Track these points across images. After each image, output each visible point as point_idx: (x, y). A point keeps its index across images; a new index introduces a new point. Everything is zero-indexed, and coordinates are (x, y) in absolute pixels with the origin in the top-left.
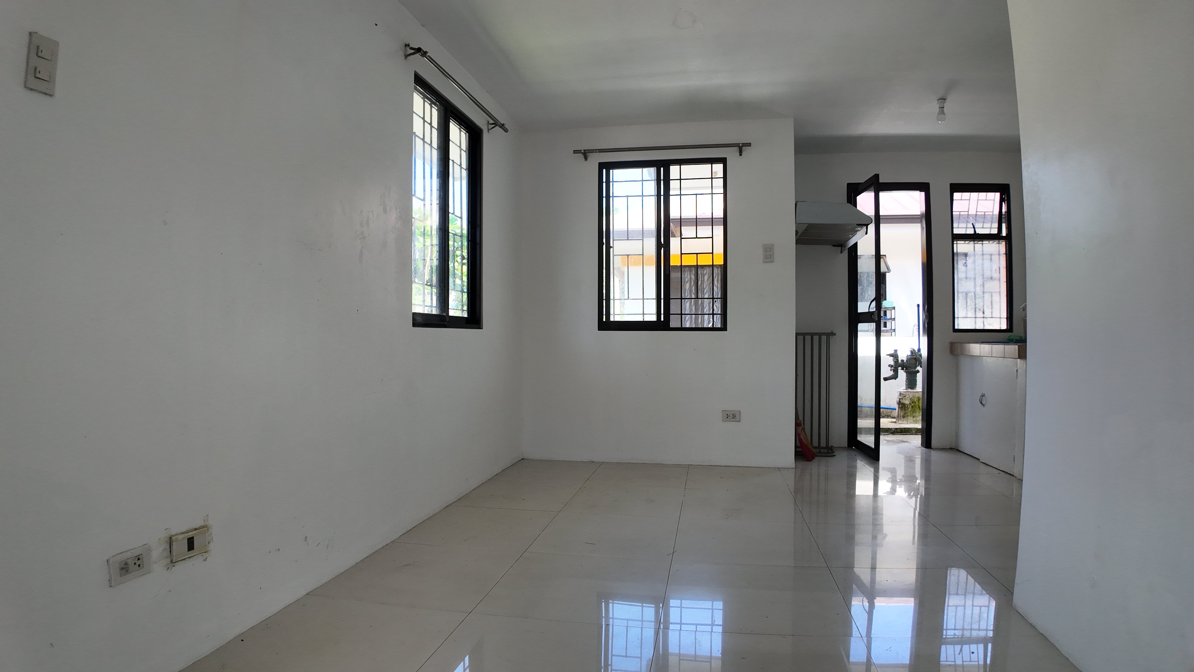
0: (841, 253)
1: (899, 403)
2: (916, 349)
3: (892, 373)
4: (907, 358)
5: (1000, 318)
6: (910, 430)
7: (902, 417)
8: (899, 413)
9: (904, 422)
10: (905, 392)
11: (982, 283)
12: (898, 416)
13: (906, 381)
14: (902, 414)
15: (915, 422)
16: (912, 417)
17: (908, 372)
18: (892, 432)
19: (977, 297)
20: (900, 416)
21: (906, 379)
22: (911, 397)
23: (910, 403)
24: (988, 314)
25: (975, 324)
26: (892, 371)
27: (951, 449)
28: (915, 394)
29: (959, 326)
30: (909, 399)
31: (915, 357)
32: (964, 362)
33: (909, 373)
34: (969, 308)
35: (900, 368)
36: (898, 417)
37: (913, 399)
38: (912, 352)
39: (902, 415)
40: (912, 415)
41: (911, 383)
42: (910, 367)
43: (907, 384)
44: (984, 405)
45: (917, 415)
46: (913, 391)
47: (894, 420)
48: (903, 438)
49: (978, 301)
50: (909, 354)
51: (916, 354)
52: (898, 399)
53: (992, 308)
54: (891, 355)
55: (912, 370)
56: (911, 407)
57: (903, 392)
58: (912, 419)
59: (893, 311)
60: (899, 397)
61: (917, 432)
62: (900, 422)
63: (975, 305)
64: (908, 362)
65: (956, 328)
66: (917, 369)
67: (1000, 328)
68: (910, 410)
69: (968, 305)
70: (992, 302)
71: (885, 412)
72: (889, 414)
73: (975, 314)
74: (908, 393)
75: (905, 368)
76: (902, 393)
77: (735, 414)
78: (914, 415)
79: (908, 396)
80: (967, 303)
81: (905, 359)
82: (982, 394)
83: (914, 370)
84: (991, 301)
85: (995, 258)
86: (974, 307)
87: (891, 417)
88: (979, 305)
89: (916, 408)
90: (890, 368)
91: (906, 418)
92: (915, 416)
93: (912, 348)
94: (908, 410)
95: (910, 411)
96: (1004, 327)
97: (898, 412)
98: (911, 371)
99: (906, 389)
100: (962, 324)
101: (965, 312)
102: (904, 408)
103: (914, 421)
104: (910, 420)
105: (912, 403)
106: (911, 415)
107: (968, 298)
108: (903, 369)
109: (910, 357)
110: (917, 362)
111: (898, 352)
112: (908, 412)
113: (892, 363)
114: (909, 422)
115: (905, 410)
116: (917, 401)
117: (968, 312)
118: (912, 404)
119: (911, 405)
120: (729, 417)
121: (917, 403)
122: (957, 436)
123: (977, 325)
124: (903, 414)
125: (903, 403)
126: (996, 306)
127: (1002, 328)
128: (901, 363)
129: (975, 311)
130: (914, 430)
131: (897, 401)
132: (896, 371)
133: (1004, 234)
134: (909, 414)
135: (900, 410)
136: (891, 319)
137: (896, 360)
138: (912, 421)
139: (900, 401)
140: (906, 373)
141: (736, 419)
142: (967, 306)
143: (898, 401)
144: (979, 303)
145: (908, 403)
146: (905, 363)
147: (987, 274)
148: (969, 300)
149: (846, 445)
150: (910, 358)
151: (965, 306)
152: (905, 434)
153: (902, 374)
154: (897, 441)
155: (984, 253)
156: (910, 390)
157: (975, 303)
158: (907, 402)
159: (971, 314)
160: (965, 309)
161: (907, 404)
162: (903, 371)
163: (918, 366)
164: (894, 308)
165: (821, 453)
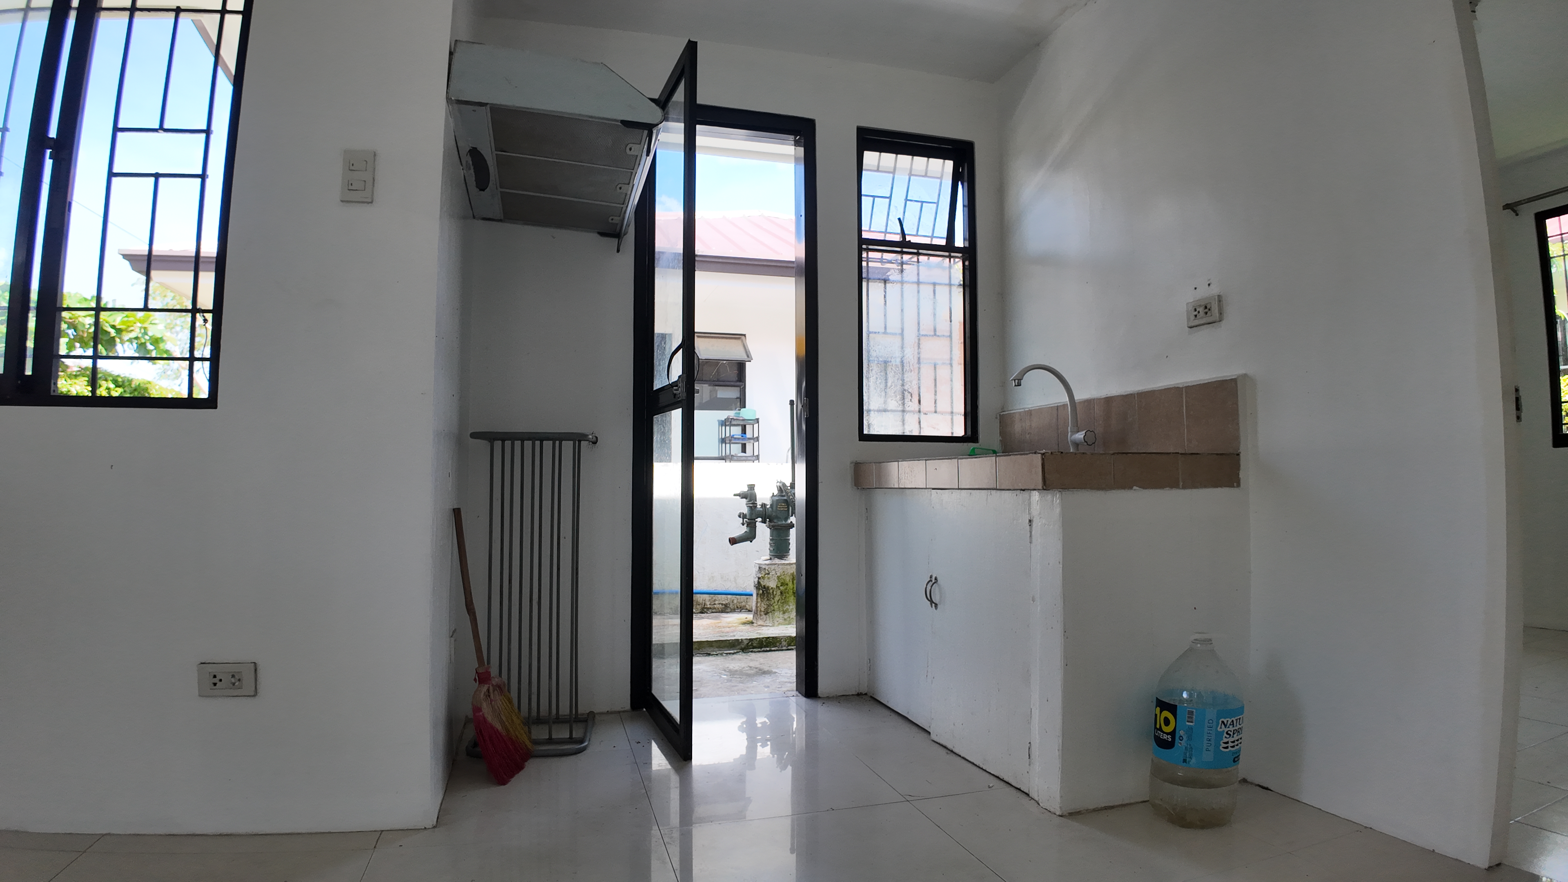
0: (618, 251)
1: (759, 586)
2: (788, 484)
3: (744, 529)
4: (773, 501)
5: (952, 413)
6: (778, 642)
7: (762, 613)
8: (759, 605)
9: (768, 623)
10: (768, 565)
11: (917, 341)
12: (757, 611)
13: (770, 544)
14: (763, 606)
15: (787, 622)
16: (782, 612)
17: (773, 526)
18: (743, 646)
19: (906, 368)
20: (761, 611)
21: (771, 540)
22: (779, 574)
23: (777, 587)
24: (927, 404)
25: (904, 424)
26: (746, 525)
27: (859, 695)
28: (787, 569)
29: (871, 429)
30: (776, 579)
31: (785, 497)
32: (884, 504)
33: (776, 529)
34: (891, 392)
35: (760, 519)
36: (757, 613)
37: (783, 577)
38: (780, 490)
39: (763, 609)
40: (781, 609)
41: (779, 549)
42: (777, 518)
43: (772, 549)
44: (936, 605)
45: (791, 607)
46: (783, 562)
47: (750, 617)
48: (762, 660)
49: (908, 377)
50: (776, 492)
51: (787, 493)
52: (757, 579)
53: (936, 392)
54: (743, 496)
55: (780, 523)
56: (779, 592)
57: (766, 564)
58: (781, 616)
59: (756, 426)
60: (758, 576)
61: (789, 645)
62: (760, 622)
63: (903, 385)
64: (774, 508)
65: (865, 432)
66: (789, 521)
67: (952, 433)
68: (777, 598)
69: (889, 384)
70: (935, 380)
71: (735, 602)
72: (743, 604)
73: (904, 404)
74: (773, 567)
75: (768, 520)
76: (764, 567)
77: (244, 673)
78: (785, 609)
79: (773, 572)
80: (886, 380)
81: (768, 503)
82: (931, 577)
83: (784, 522)
84: (933, 378)
85: (942, 291)
86: (899, 387)
87: (747, 609)
88: (912, 386)
89: (787, 595)
90: (741, 519)
91: (770, 614)
92: (788, 609)
93: (780, 482)
94: (773, 599)
95: (778, 602)
96: (960, 432)
97: (757, 604)
98: (778, 526)
99: (771, 559)
100: (876, 424)
101: (882, 400)
102: (767, 596)
103: (785, 619)
104: (778, 619)
105: (781, 586)
106: (779, 608)
107: (889, 370)
108: (764, 522)
109: (777, 498)
110: (790, 508)
111: (757, 490)
112: (775, 602)
113: (745, 510)
114: (776, 623)
115: (768, 600)
116: (791, 582)
117: (889, 400)
118: (781, 588)
119: (779, 589)
120: (219, 684)
121: (790, 584)
122: (871, 665)
123: (906, 426)
124: (766, 606)
125: (764, 586)
126: (943, 388)
127: (955, 435)
128: (761, 509)
129: (903, 398)
130: (785, 641)
131: (754, 582)
132: (752, 525)
133: (959, 242)
134: (776, 607)
135: (759, 600)
136: (753, 439)
137: (751, 505)
138: (781, 621)
139: (759, 582)
140: (770, 529)
141: (241, 688)
142: (886, 386)
143: (756, 583)
144: (911, 382)
145: (775, 587)
146: (768, 509)
147: (927, 326)
148: (890, 375)
149: (627, 705)
150: (777, 500)
151: (883, 386)
152: (768, 649)
153: (763, 531)
154: (749, 672)
155: (921, 280)
156: (777, 561)
157: (903, 380)
158: (772, 584)
159: (893, 404)
160: (883, 394)
161: (772, 588)
162: (765, 525)
163: (792, 516)
164: (757, 421)
165: (550, 741)
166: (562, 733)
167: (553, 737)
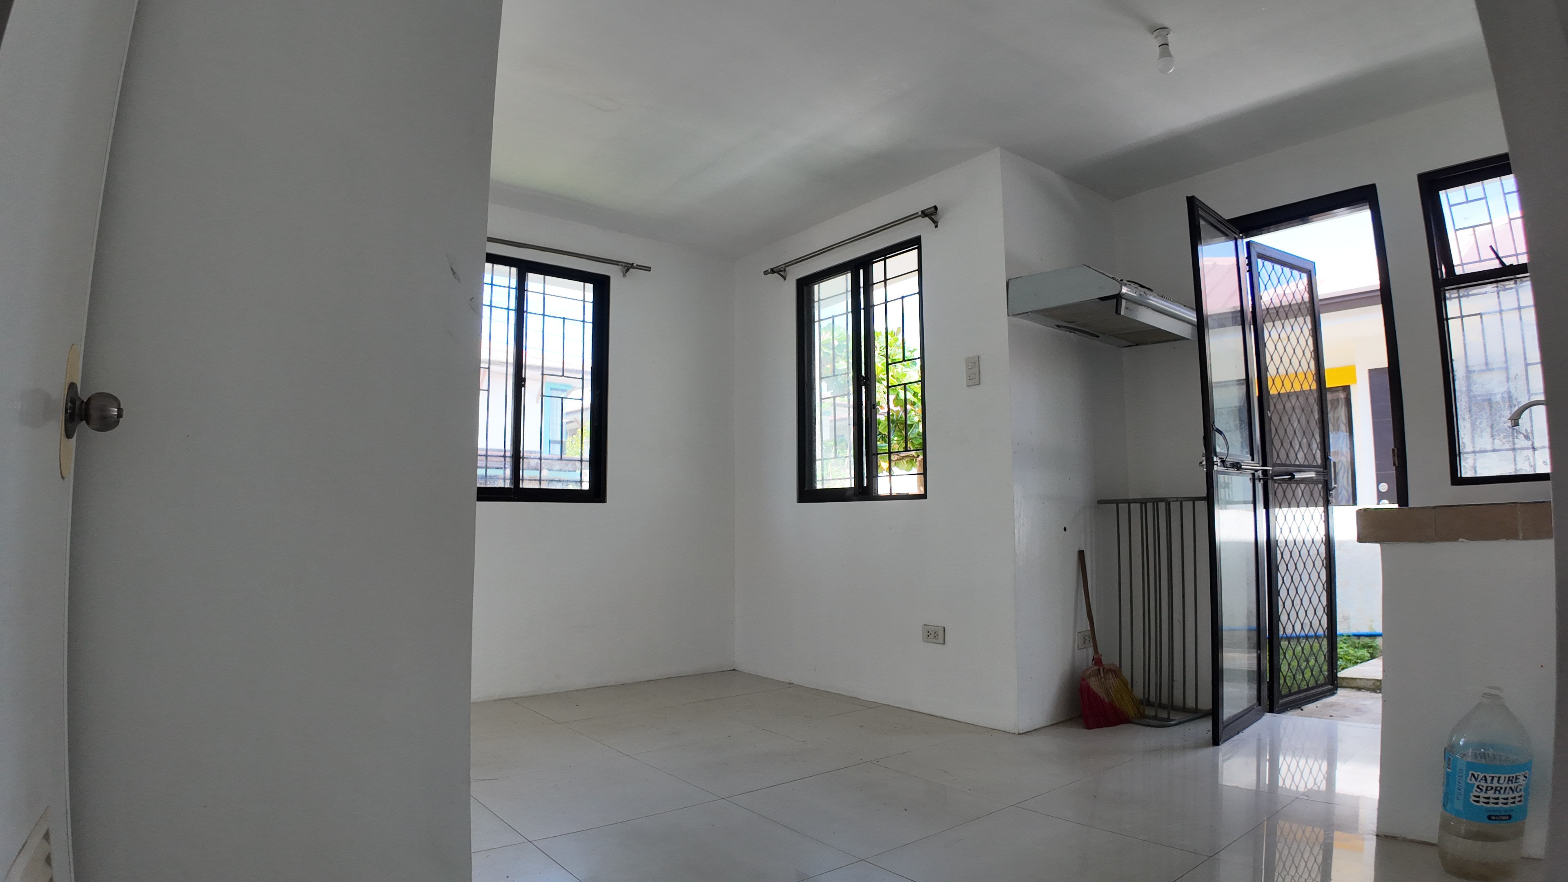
11: (1523, 372)
25: (1513, 463)
29: (1473, 471)
34: (1494, 431)
65: (1464, 475)
69: (1491, 423)
73: (1510, 441)
77: (938, 631)
100: (1478, 467)
101: (1485, 439)
107: (1490, 407)
117: (1493, 439)
120: (930, 636)
123: (1517, 465)
129: (1510, 436)
141: (938, 639)
142: (1488, 425)
148: (1492, 413)
151: (1485, 425)
159: (1499, 442)
160: (1485, 434)
165: (1155, 717)
166: (1163, 714)
167: (1158, 716)
